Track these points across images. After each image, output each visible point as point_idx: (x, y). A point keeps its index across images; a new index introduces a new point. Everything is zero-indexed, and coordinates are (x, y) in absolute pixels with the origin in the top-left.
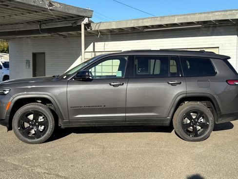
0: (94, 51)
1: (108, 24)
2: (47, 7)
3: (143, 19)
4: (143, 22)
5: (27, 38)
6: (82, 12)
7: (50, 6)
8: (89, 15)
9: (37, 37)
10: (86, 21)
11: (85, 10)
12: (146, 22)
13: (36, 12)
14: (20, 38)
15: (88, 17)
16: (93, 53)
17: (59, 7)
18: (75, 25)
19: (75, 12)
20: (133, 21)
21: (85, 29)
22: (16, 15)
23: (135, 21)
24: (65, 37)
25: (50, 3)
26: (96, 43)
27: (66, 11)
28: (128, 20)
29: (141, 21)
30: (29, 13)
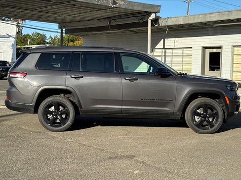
0: (164, 48)
1: (175, 19)
2: (111, 5)
3: (210, 14)
4: (210, 17)
5: (100, 34)
6: (148, 7)
7: (114, 4)
8: (156, 10)
9: (109, 33)
10: (153, 16)
11: (152, 6)
12: (213, 17)
13: (103, 10)
14: (93, 34)
15: (155, 13)
16: (164, 50)
17: (124, 4)
18: (141, 21)
19: (140, 9)
20: (200, 16)
21: (152, 25)
22: (85, 13)
23: (202, 16)
24: (136, 33)
25: (114, 2)
26: (166, 39)
27: (131, 8)
28: (195, 15)
29: (209, 16)
30: (97, 11)
